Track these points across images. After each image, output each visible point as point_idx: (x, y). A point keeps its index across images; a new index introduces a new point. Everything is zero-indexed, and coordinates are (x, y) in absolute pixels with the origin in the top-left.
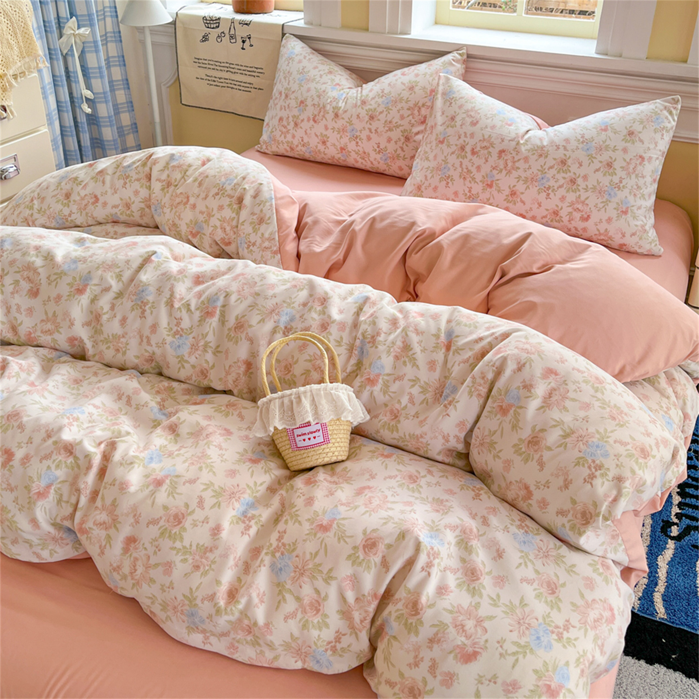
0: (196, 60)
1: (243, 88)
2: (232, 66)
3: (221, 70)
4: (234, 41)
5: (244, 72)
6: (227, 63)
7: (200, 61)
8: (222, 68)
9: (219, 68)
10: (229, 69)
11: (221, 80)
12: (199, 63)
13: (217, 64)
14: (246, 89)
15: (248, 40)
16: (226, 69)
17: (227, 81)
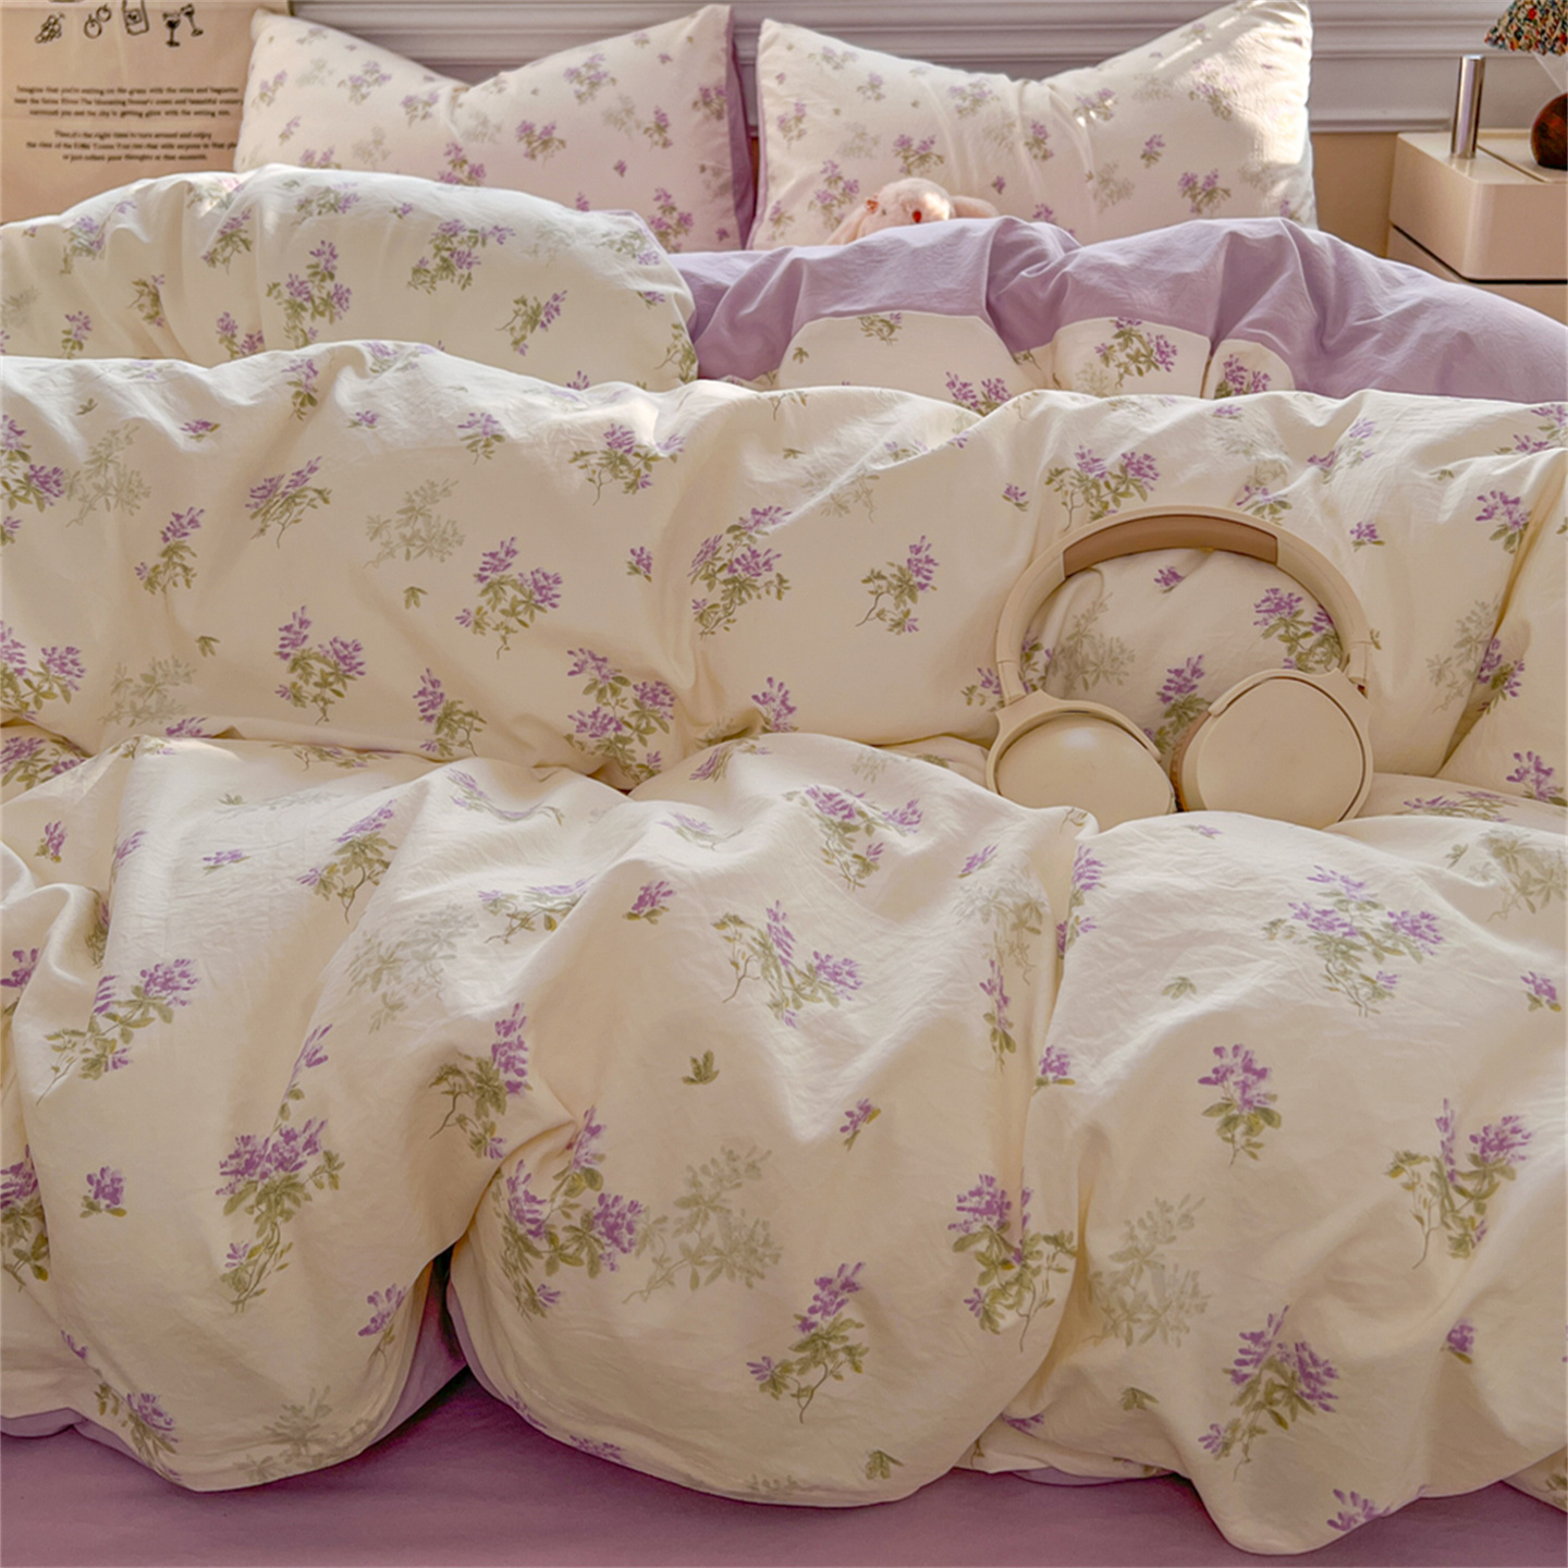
0: (27, 96)
1: (182, 152)
2: (136, 97)
3: (105, 114)
4: (142, 26)
5: (180, 108)
6: (122, 91)
7: (37, 96)
8: (107, 108)
9: (94, 108)
10: (130, 107)
11: (107, 141)
12: (34, 101)
13: (89, 97)
14: (191, 152)
15: (184, 19)
16: (119, 109)
17: (123, 141)
